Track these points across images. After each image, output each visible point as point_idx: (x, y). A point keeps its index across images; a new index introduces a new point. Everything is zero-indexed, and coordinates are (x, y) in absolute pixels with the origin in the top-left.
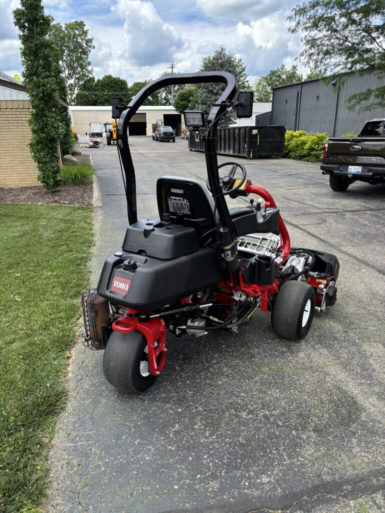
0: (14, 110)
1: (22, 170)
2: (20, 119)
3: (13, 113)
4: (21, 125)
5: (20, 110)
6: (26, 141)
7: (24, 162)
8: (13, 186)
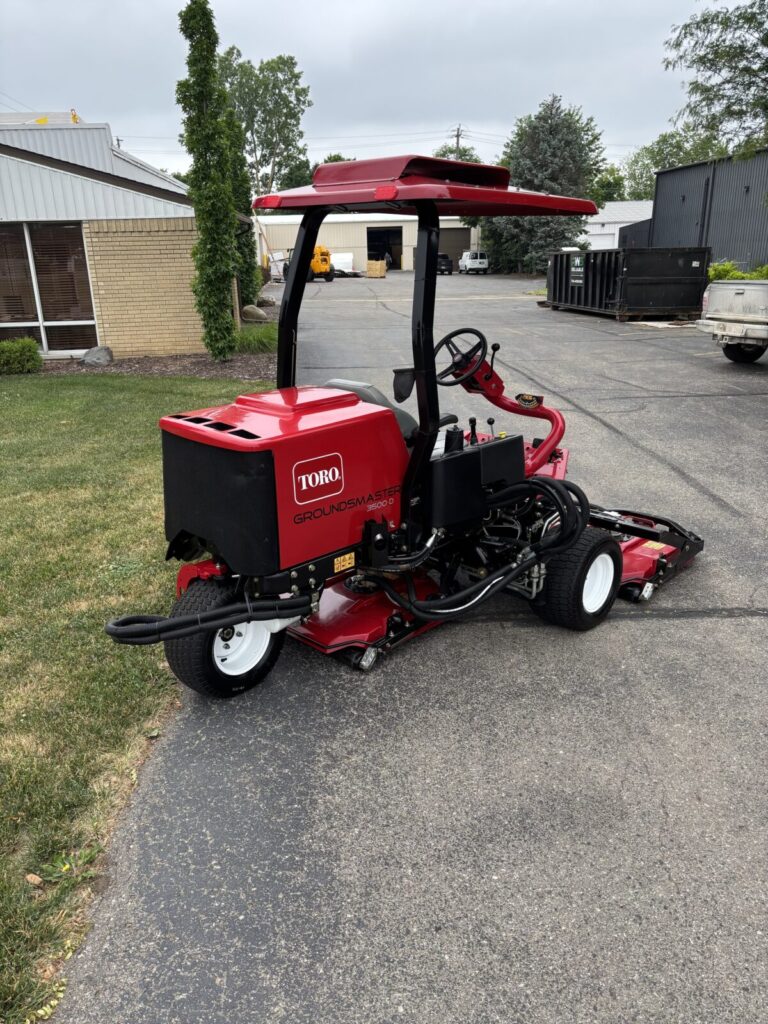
0: (169, 233)
1: (176, 327)
2: (178, 247)
3: (167, 238)
4: (178, 256)
5: (178, 233)
6: (185, 281)
7: (181, 314)
8: (162, 352)
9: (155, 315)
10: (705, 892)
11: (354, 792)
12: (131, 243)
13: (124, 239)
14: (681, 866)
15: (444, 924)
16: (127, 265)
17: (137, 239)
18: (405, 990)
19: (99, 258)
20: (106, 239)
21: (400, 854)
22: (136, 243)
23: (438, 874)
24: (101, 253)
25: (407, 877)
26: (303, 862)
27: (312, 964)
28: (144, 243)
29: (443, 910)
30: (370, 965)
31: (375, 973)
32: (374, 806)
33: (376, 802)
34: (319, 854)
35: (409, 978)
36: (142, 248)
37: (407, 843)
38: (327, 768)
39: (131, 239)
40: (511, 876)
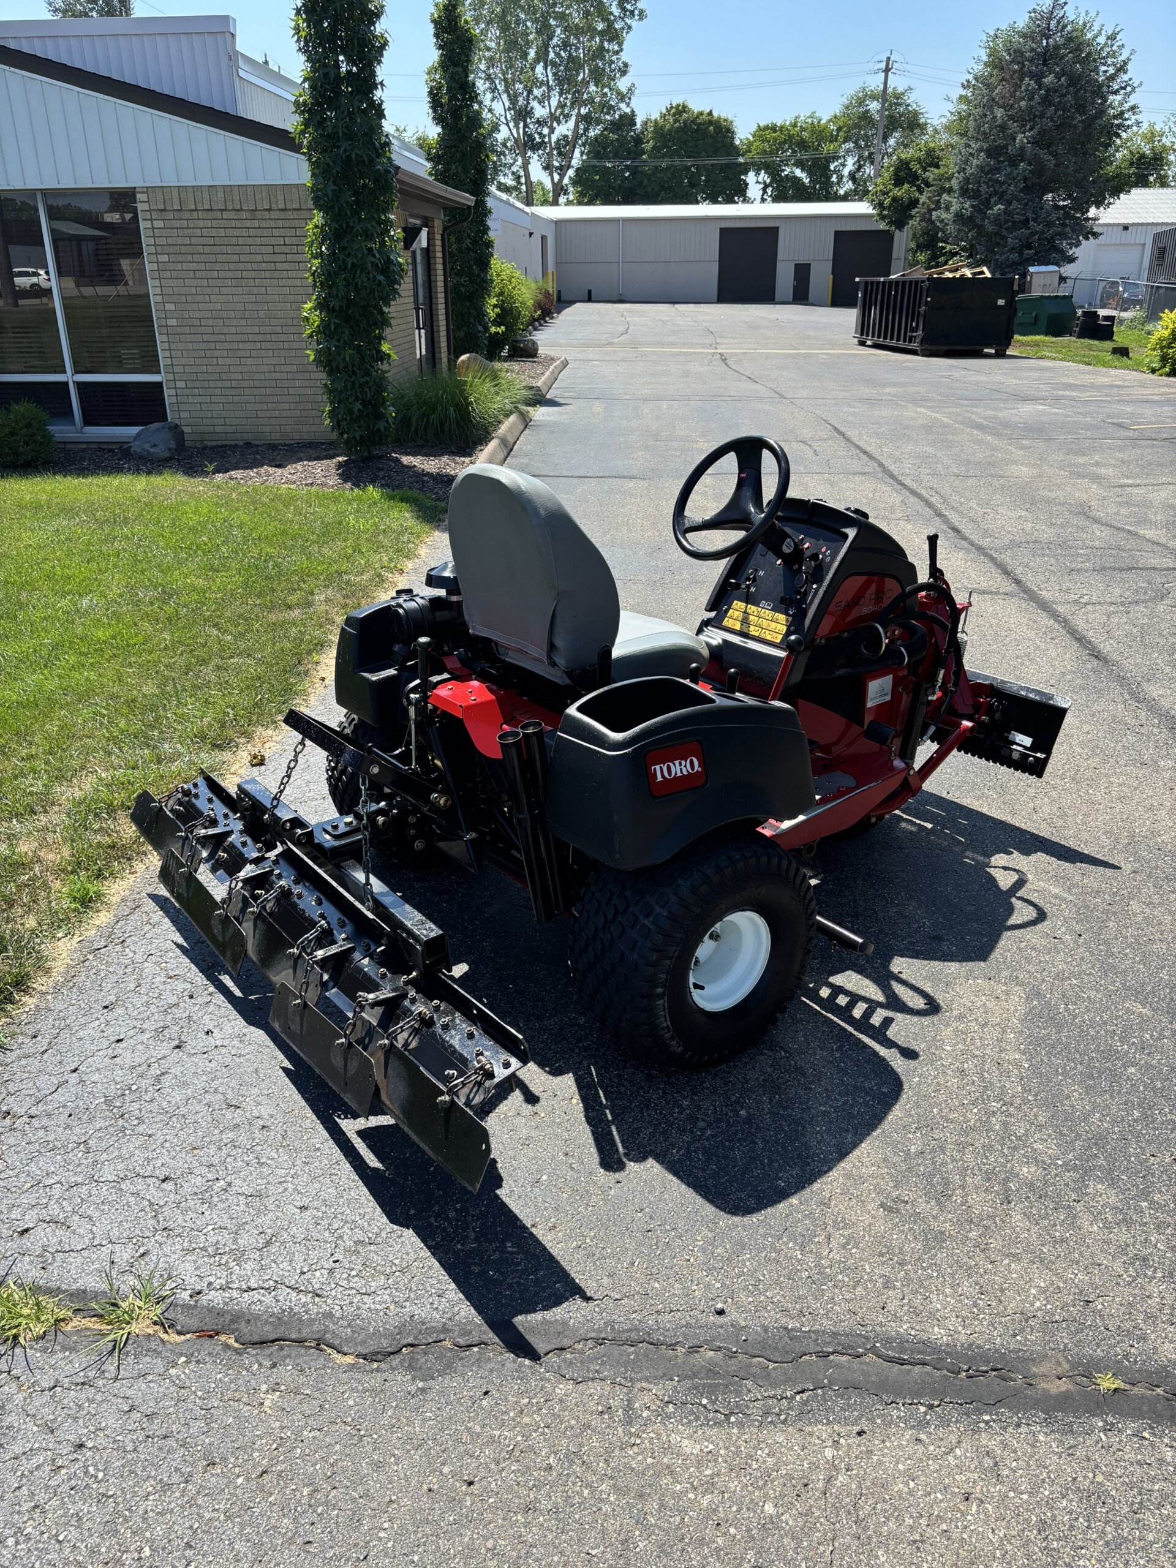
9: (265, 368)
12: (222, 232)
13: (208, 223)
16: (215, 274)
17: (233, 224)
19: (165, 258)
20: (178, 224)
22: (229, 232)
24: (171, 250)
28: (244, 232)
36: (241, 241)
39: (222, 223)
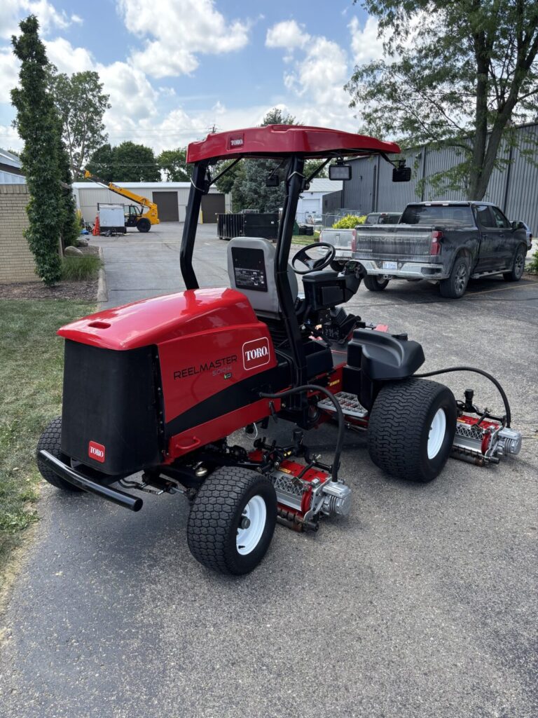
0: (9, 195)
2: (16, 205)
3: (7, 199)
4: (16, 212)
5: (16, 195)
7: (20, 254)
10: (399, 618)
11: (171, 580)
14: (383, 603)
15: (237, 660)
18: (214, 706)
21: (204, 619)
23: (231, 628)
25: (211, 633)
26: (138, 632)
27: (150, 699)
29: (235, 651)
30: (190, 694)
31: (193, 698)
32: (185, 588)
33: (186, 586)
34: (149, 625)
35: (216, 699)
37: (209, 610)
38: (151, 567)
40: (279, 624)
